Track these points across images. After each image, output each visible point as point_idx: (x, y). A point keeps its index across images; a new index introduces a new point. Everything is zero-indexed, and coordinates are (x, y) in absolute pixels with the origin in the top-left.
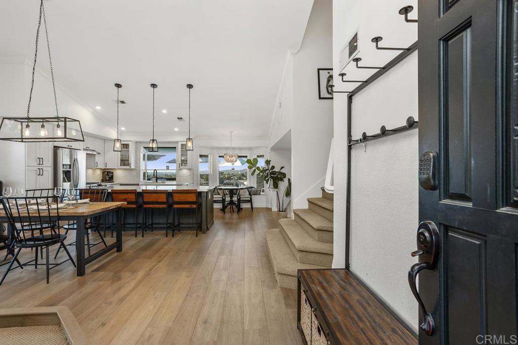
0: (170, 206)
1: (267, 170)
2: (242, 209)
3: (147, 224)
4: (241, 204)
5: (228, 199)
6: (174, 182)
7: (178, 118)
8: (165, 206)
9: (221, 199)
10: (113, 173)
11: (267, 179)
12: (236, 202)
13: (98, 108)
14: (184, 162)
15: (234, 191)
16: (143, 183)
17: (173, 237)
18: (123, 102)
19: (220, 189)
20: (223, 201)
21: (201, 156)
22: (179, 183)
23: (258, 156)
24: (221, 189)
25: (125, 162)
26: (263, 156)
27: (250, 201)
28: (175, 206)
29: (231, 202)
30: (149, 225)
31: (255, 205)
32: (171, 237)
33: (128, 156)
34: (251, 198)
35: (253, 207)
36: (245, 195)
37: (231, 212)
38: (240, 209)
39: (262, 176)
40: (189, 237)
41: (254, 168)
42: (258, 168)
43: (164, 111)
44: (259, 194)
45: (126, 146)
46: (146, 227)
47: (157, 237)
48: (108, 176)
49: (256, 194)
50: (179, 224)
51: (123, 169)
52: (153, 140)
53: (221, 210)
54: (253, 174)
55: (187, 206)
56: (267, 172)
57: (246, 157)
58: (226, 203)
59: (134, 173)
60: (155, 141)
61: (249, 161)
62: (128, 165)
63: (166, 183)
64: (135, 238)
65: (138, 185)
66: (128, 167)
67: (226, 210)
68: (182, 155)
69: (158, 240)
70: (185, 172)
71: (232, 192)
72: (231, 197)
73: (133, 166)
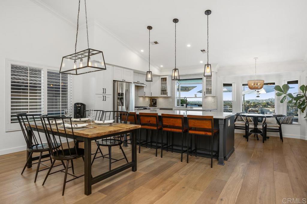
0: (186, 131)
1: (302, 97)
2: (268, 138)
3: (169, 145)
4: (267, 132)
5: (252, 126)
6: (201, 108)
7: (202, 51)
8: (181, 131)
9: (245, 126)
10: (156, 100)
11: (302, 107)
12: (262, 130)
13: (142, 51)
14: (209, 91)
15: (259, 118)
16: (176, 108)
17: (188, 162)
18: (156, 43)
19: (243, 116)
20: (247, 128)
21: (225, 85)
22: (204, 109)
23: (289, 83)
24: (245, 116)
25: (164, 91)
26: (296, 82)
27: (280, 130)
28: (190, 132)
29: (256, 130)
30: (170, 146)
31: (286, 135)
32: (186, 163)
33: (166, 87)
34: (280, 128)
35: (283, 136)
36: (272, 123)
37: (255, 140)
38: (265, 138)
39: (296, 104)
40: (203, 166)
41: (283, 96)
42: (290, 95)
43: (189, 46)
44: (291, 123)
45: (164, 80)
46: (168, 147)
47: (174, 160)
48: (153, 102)
49: (286, 123)
50: (196, 149)
51: (163, 97)
52: (175, 70)
53: (244, 136)
54: (282, 102)
55: (203, 133)
56: (302, 99)
57: (274, 84)
58: (250, 130)
59: (171, 100)
60: (177, 70)
61: (278, 88)
62: (166, 94)
63: (194, 109)
64: (155, 157)
65: (172, 109)
66: (165, 96)
67: (250, 137)
68: (207, 85)
69: (173, 163)
70: (210, 99)
71: (256, 120)
72: (256, 124)
73: (169, 95)
